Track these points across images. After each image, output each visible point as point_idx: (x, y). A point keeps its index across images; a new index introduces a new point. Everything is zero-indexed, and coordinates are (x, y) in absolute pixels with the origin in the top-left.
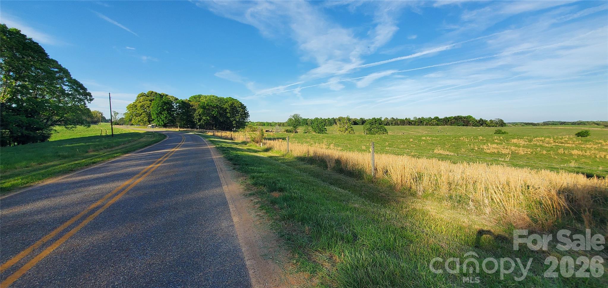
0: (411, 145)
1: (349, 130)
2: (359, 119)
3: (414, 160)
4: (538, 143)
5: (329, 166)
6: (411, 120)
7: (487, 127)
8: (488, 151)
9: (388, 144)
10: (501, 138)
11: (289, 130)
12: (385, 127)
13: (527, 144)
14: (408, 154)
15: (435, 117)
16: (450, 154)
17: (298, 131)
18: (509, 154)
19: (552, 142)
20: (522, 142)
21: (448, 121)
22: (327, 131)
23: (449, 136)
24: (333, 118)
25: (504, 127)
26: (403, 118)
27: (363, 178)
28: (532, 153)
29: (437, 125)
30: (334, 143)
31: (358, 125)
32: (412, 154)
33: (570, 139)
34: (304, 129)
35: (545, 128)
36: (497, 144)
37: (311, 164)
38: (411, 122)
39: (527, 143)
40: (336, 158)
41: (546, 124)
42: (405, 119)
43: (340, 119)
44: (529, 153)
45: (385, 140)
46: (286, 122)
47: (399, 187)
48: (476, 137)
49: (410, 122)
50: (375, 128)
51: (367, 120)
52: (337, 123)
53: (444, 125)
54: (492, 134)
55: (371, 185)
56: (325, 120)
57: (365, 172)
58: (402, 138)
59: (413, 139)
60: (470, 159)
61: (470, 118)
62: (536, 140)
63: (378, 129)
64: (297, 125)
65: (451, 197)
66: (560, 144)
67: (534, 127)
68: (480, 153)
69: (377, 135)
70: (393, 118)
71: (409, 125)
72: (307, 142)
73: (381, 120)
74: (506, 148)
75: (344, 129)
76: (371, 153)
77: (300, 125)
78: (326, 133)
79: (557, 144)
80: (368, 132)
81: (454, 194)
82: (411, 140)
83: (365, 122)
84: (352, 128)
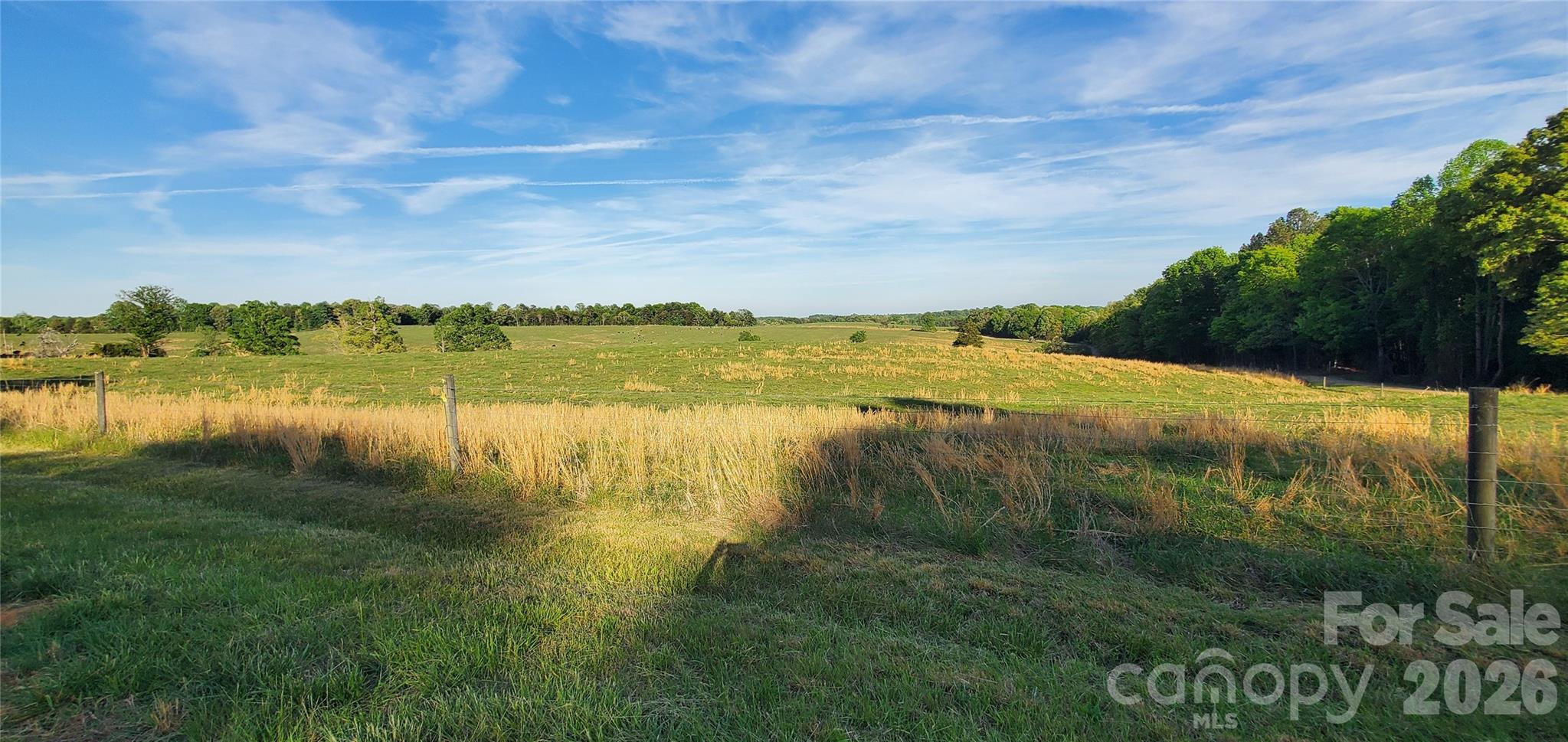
0: (572, 375)
1: (388, 338)
2: (419, 306)
3: (577, 411)
4: (803, 357)
5: (297, 460)
6: (571, 310)
7: (725, 327)
8: (728, 377)
9: (510, 376)
10: (749, 349)
11: (120, 345)
12: (503, 328)
13: (788, 359)
14: (563, 399)
15: (624, 306)
16: (657, 390)
17: (166, 348)
18: (762, 380)
19: (821, 352)
20: (781, 356)
21: (654, 313)
22: (298, 344)
23: (656, 349)
24: (324, 305)
25: (754, 327)
26: (551, 305)
27: (425, 482)
28: (795, 375)
29: (632, 322)
30: (327, 383)
31: (417, 324)
32: (574, 396)
33: (843, 345)
34: (197, 341)
35: (812, 328)
36: (743, 361)
37: (220, 464)
38: (571, 317)
39: (788, 356)
40: (329, 431)
41: (813, 319)
42: (554, 308)
43: (350, 308)
44: (791, 375)
45: (501, 365)
46: (103, 317)
47: (529, 490)
48: (706, 349)
49: (568, 317)
50: (471, 333)
51: (444, 309)
52: (339, 318)
53: (646, 324)
54: (734, 342)
55: (450, 499)
56: (290, 310)
57: (429, 464)
58: (548, 358)
59: (576, 359)
60: (696, 397)
61: (695, 307)
62: (800, 350)
63: (482, 334)
64: (158, 328)
65: (650, 491)
66: (832, 357)
67: (798, 326)
68: (715, 383)
69: (477, 352)
70: (522, 305)
71: (567, 323)
72: (205, 388)
73: (489, 311)
74: (758, 369)
75: (366, 337)
76: (447, 405)
77: (176, 328)
78: (297, 353)
79: (828, 356)
80: (450, 345)
81: (657, 480)
82: (572, 362)
83: (439, 317)
84: (395, 333)
